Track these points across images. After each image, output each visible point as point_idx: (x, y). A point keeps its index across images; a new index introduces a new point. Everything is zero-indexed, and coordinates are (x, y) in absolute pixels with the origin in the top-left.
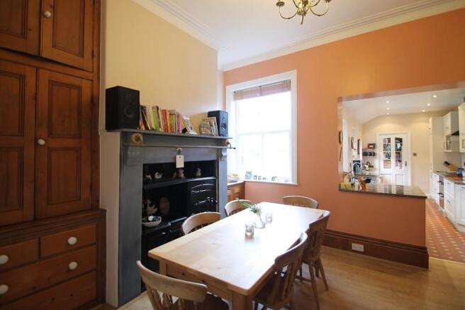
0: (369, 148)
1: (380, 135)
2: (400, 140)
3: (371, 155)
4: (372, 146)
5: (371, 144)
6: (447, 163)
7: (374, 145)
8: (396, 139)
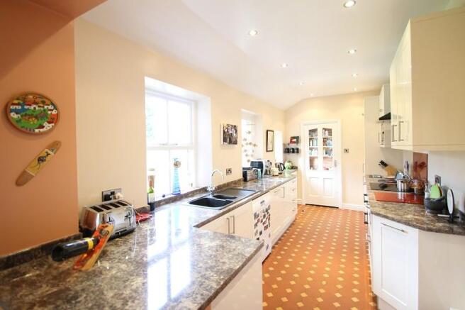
0: (291, 142)
1: (305, 125)
2: (330, 131)
3: (293, 152)
4: (295, 140)
5: (294, 138)
6: (383, 164)
7: (297, 138)
8: (325, 129)
